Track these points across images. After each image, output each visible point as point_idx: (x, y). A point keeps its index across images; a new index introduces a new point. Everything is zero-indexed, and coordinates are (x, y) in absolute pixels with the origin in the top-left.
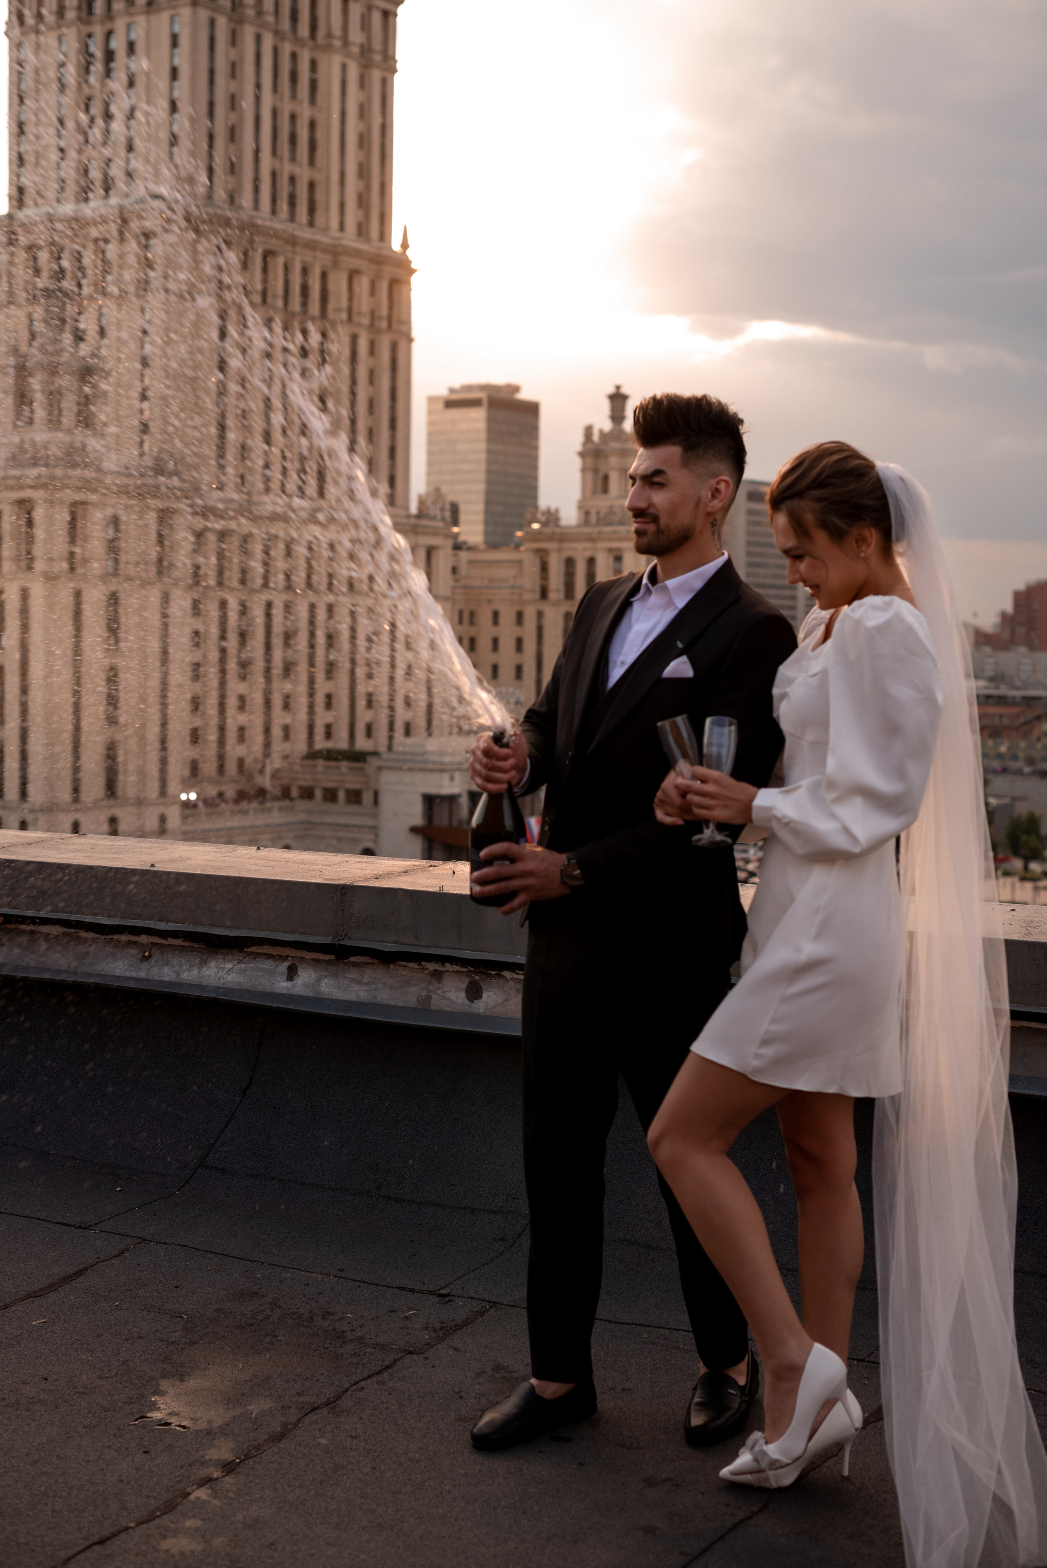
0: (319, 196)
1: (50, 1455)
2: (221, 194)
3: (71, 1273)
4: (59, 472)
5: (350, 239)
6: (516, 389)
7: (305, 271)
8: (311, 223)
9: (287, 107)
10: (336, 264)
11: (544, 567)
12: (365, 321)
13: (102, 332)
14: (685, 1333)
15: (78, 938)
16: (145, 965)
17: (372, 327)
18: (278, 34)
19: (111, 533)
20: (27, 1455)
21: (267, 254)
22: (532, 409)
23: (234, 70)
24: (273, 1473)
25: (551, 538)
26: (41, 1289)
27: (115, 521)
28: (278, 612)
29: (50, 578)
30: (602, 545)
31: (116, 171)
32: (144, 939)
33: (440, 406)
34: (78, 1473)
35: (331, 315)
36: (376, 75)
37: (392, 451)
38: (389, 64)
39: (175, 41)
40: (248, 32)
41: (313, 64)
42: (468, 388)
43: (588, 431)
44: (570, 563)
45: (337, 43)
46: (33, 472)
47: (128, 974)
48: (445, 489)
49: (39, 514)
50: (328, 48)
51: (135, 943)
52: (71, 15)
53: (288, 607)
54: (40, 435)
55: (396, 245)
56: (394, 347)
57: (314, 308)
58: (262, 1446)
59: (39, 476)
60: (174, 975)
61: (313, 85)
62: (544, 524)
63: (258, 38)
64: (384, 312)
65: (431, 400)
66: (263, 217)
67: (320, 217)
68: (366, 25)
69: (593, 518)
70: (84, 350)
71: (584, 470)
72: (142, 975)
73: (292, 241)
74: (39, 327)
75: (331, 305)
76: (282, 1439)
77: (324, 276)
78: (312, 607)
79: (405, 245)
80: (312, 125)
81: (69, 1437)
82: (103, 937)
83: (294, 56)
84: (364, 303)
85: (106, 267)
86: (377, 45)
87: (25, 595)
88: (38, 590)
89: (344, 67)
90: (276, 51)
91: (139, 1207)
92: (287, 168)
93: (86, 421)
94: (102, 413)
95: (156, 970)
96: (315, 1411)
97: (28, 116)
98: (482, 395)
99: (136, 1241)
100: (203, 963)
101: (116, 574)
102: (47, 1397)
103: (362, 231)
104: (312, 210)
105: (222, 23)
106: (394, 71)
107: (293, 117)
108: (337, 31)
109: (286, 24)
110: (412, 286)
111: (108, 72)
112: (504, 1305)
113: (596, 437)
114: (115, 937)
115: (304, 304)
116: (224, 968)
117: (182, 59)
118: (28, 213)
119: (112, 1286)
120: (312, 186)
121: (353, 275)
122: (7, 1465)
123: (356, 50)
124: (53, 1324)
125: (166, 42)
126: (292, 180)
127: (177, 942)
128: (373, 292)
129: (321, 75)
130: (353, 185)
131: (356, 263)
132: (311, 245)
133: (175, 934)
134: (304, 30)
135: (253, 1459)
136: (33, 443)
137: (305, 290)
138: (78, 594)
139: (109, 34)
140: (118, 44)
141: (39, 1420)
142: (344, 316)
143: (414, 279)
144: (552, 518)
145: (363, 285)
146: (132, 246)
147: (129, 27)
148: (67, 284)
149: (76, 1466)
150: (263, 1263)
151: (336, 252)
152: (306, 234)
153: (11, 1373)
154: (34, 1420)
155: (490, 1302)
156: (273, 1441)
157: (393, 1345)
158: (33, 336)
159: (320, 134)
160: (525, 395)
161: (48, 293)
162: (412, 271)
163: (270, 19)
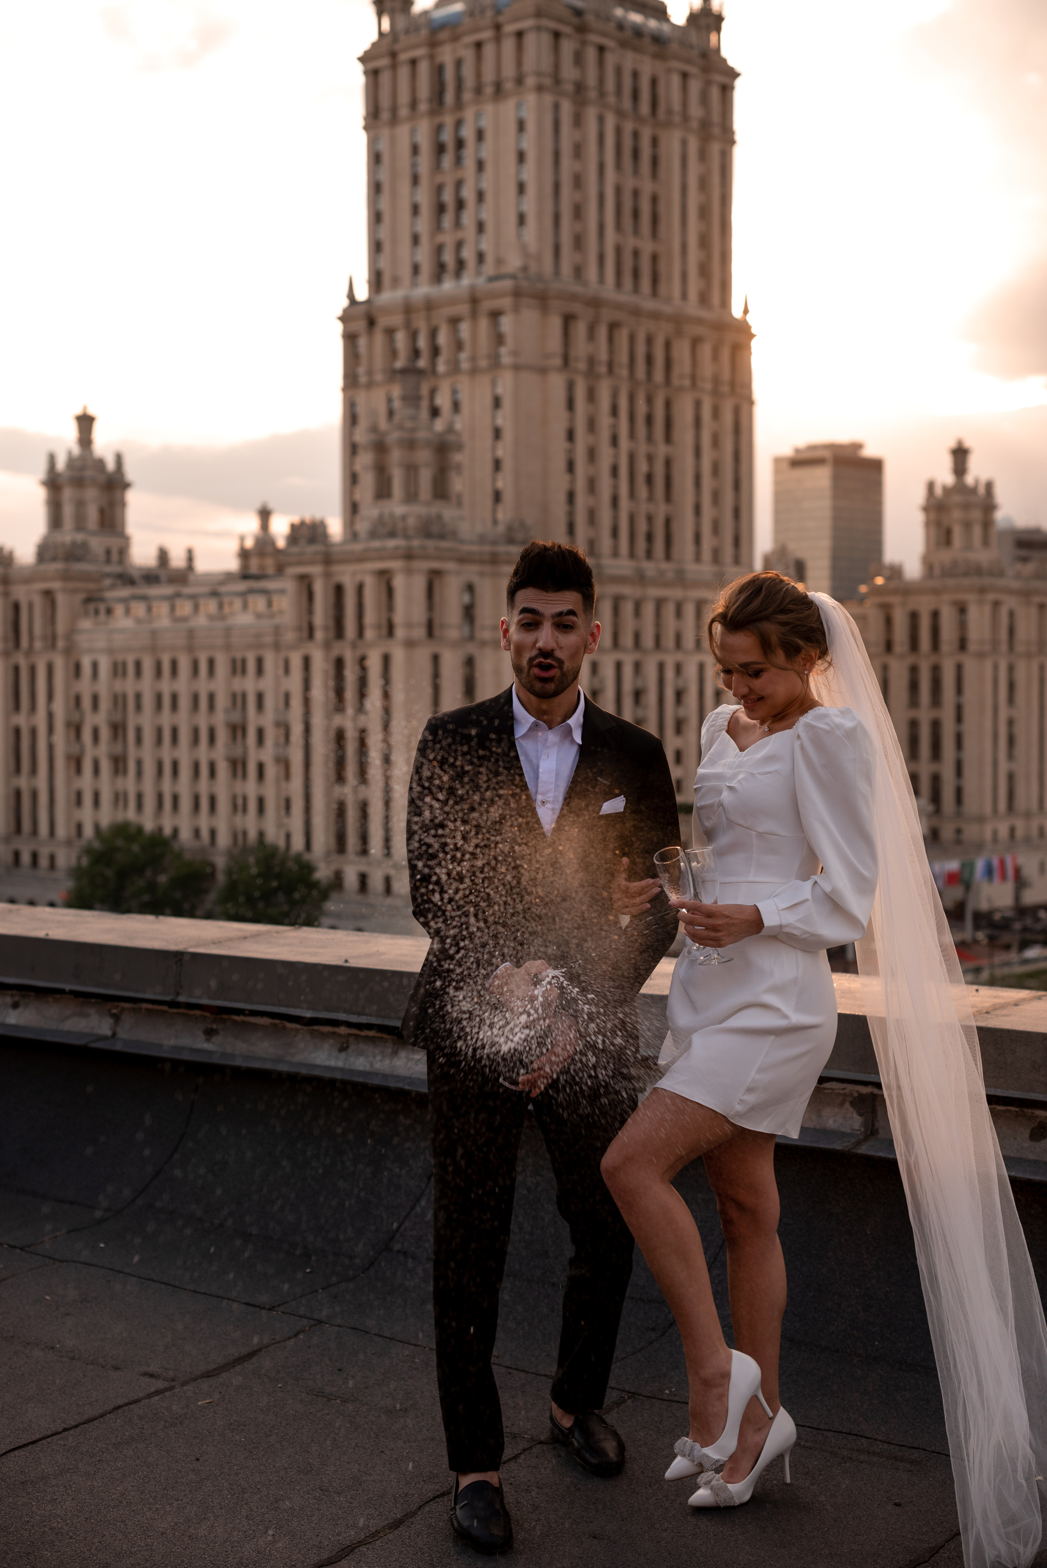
0: (662, 267)
1: (183, 1535)
2: (566, 268)
3: (246, 1353)
4: (416, 543)
5: (692, 308)
6: (858, 446)
7: (650, 341)
8: (655, 293)
9: (629, 183)
10: (679, 333)
11: (889, 622)
12: (708, 386)
13: (456, 406)
14: (809, 1430)
15: (284, 1028)
16: (343, 1055)
17: (716, 393)
18: (620, 113)
19: (466, 599)
20: (163, 1534)
21: (613, 326)
22: (876, 466)
23: (578, 151)
24: (382, 1560)
25: (895, 592)
26: (215, 1369)
27: (470, 588)
28: (628, 671)
29: (410, 644)
30: (947, 598)
31: (468, 253)
32: (343, 1030)
33: (785, 466)
34: (204, 1554)
35: (676, 381)
36: (715, 148)
37: (737, 513)
38: (728, 138)
39: (521, 126)
40: (591, 114)
41: (655, 142)
42: (812, 448)
43: (931, 486)
44: (914, 617)
45: (677, 119)
46: (391, 543)
47: (327, 1063)
48: (791, 546)
49: (399, 582)
50: (668, 124)
51: (334, 1033)
52: (423, 107)
53: (638, 667)
54: (397, 507)
55: (737, 312)
56: (737, 411)
57: (659, 375)
58: (379, 1533)
59: (396, 548)
60: (368, 1066)
61: (655, 161)
62: (888, 579)
63: (601, 119)
64: (726, 376)
65: (778, 461)
66: (608, 291)
67: (663, 288)
68: (705, 100)
69: (937, 571)
70: (439, 425)
71: (928, 524)
72: (340, 1064)
73: (636, 312)
74: (397, 404)
75: (676, 371)
76: (399, 1526)
77: (668, 345)
78: (661, 667)
79: (746, 311)
80: (655, 199)
81: (205, 1518)
82: (305, 1028)
83: (636, 135)
84: (707, 369)
85: (459, 346)
86: (716, 118)
87: (386, 660)
88: (398, 655)
89: (684, 143)
90: (618, 131)
91: (323, 1289)
92: (631, 242)
93: (441, 491)
94: (457, 484)
95: (352, 1059)
96: (437, 1500)
97: (384, 204)
98: (827, 454)
99: (312, 1322)
100: (395, 1053)
101: (471, 638)
102: (194, 1477)
103: (704, 299)
104: (655, 280)
105: (567, 107)
106: (733, 142)
107: (636, 194)
108: (677, 106)
109: (627, 103)
110: (753, 350)
111: (458, 160)
112: (642, 1396)
113: (938, 491)
114: (316, 1028)
115: (649, 373)
116: (413, 1059)
117: (528, 143)
118: (387, 296)
119: (280, 1368)
120: (655, 258)
121: (696, 342)
122: (142, 1544)
123: (695, 125)
124: (217, 1405)
125: (512, 127)
126: (636, 253)
127: (371, 1033)
128: (716, 356)
129: (662, 151)
130: (694, 255)
131: (699, 330)
132: (655, 316)
133: (369, 1027)
134: (645, 108)
135: (367, 1546)
136: (392, 515)
137: (649, 360)
138: (436, 659)
139: (459, 124)
140: (468, 133)
141: (182, 1500)
142: (687, 382)
143: (754, 343)
144: (895, 572)
145: (706, 351)
146: (484, 324)
147: (478, 115)
148: (422, 363)
149: (204, 1546)
150: (425, 1348)
151: (678, 321)
152: (649, 304)
153: (168, 1452)
154: (177, 1500)
155: (629, 1392)
156: (391, 1528)
157: (526, 1434)
158: (391, 413)
159: (662, 208)
160: (870, 452)
161: (404, 371)
162: (752, 336)
163: (611, 99)
